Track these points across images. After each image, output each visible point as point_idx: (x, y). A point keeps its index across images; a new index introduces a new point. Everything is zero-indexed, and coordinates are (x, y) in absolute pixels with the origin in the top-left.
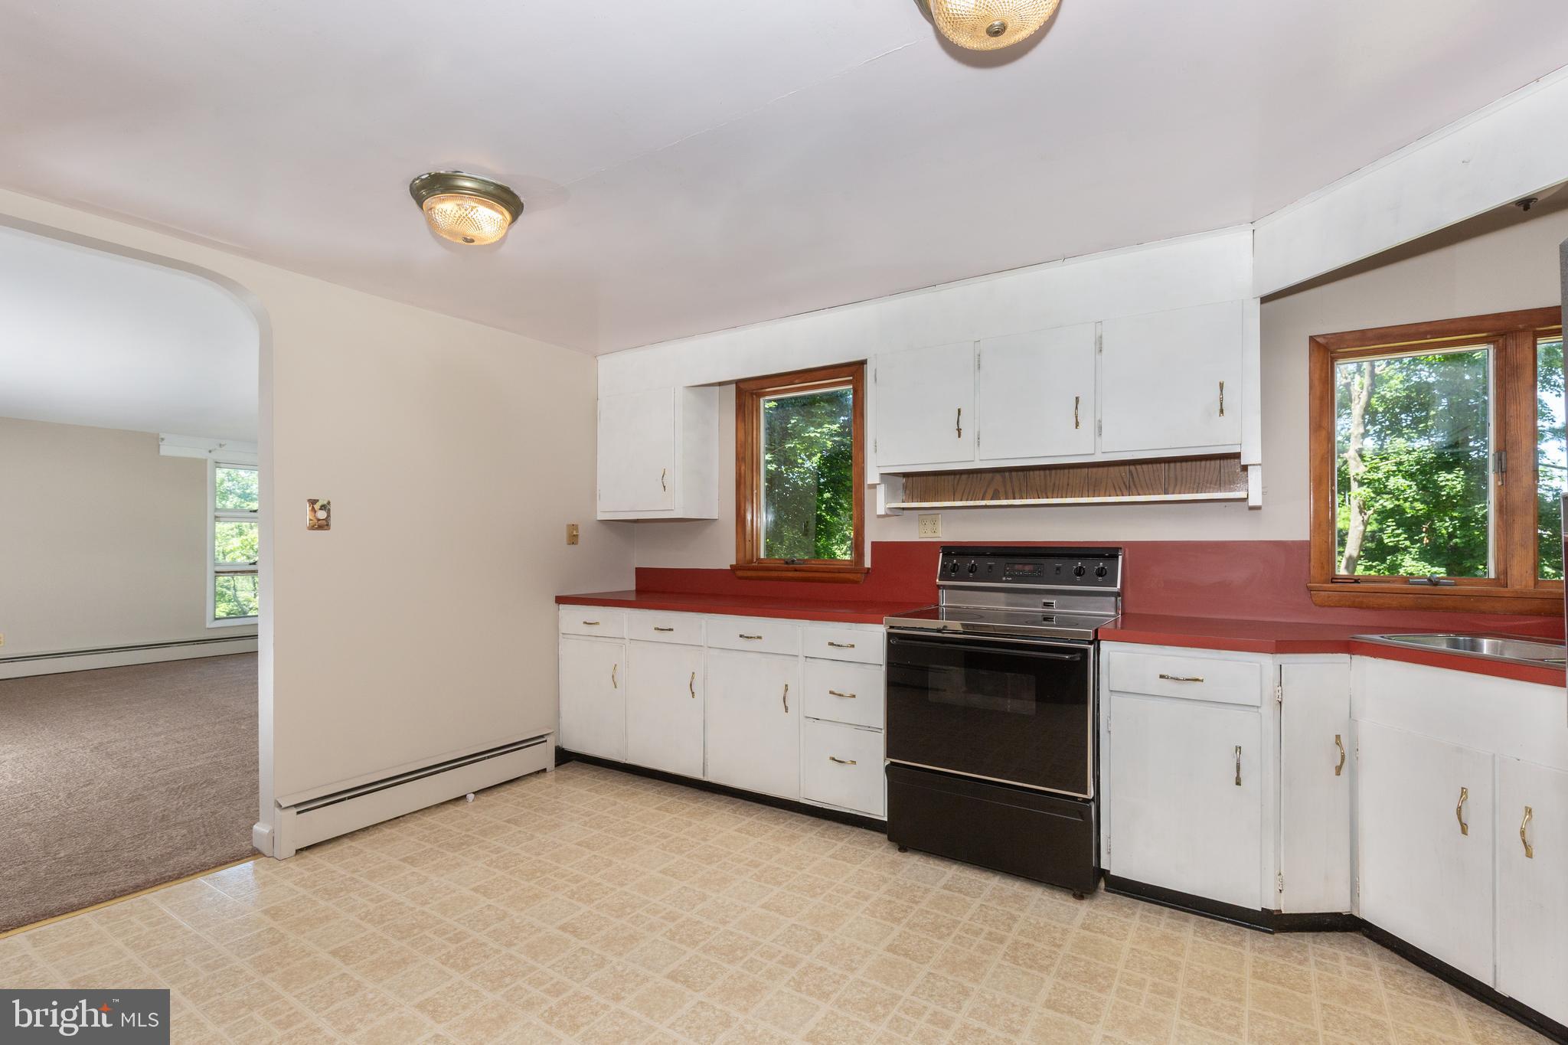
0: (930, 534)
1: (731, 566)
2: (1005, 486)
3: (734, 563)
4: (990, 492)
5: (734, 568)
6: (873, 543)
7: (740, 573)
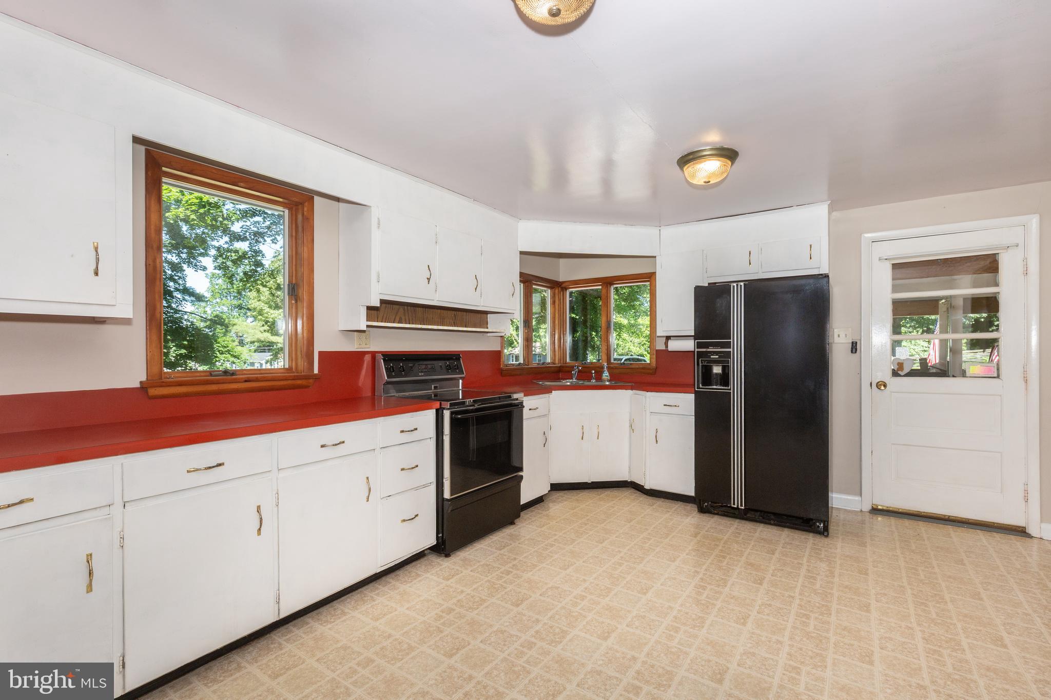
0: (363, 346)
1: (141, 382)
2: (405, 316)
3: (144, 378)
4: (398, 319)
5: (144, 388)
6: (320, 353)
7: (153, 392)
